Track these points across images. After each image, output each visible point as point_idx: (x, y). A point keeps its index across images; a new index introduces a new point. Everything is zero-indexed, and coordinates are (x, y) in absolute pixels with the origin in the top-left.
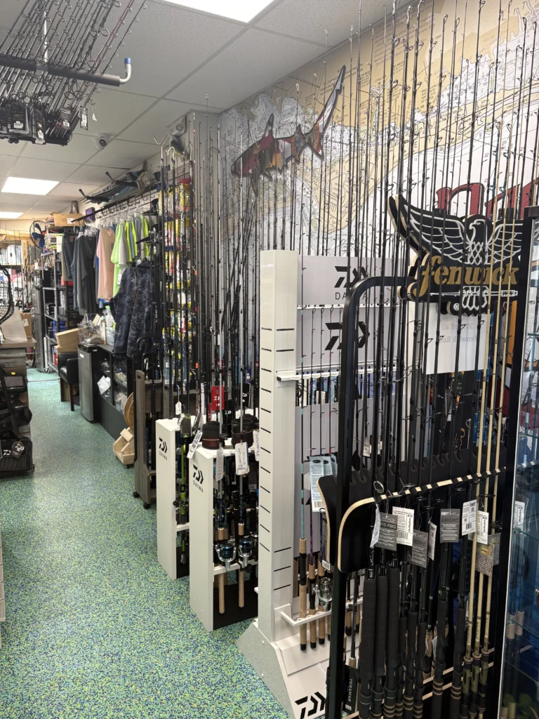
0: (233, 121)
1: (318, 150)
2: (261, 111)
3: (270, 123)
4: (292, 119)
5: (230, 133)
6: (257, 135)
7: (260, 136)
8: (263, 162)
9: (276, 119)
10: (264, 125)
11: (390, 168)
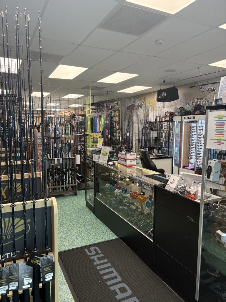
0: (127, 100)
1: (141, 108)
2: (132, 99)
3: (134, 102)
4: (137, 102)
5: (127, 102)
6: (132, 103)
7: (132, 104)
8: (133, 108)
9: (135, 102)
10: (133, 102)
11: (149, 113)
